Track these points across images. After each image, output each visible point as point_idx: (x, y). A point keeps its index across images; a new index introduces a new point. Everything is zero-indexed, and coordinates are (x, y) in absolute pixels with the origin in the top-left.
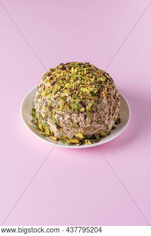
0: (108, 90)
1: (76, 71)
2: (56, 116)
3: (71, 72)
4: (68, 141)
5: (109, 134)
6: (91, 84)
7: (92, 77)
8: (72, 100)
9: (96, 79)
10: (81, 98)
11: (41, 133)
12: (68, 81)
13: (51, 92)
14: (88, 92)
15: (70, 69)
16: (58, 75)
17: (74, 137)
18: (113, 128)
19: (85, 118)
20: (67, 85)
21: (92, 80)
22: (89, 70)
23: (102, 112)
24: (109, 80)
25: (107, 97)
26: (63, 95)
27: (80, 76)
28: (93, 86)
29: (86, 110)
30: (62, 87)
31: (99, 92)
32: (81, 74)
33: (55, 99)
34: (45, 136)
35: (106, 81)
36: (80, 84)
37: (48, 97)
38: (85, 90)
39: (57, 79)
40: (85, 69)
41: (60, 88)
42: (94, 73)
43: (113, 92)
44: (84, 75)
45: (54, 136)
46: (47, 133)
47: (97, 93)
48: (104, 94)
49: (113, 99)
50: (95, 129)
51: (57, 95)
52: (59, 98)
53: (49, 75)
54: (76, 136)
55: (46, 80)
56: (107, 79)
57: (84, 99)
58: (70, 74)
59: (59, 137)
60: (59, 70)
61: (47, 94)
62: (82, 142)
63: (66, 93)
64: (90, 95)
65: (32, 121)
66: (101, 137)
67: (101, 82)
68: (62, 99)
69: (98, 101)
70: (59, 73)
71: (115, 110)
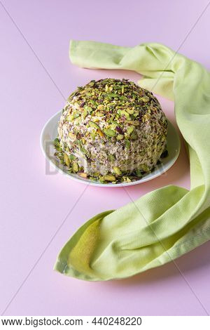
0: (152, 113)
1: (111, 89)
2: (86, 147)
3: (104, 91)
4: (102, 179)
5: (153, 170)
6: (131, 106)
7: (132, 97)
8: (107, 125)
9: (136, 99)
10: (118, 122)
11: (67, 168)
12: (101, 102)
13: (80, 115)
14: (127, 115)
15: (104, 87)
16: (89, 95)
17: (109, 172)
18: (159, 163)
19: (123, 148)
20: (100, 107)
21: (132, 100)
22: (127, 88)
23: (144, 140)
24: (153, 101)
25: (151, 122)
26: (95, 119)
27: (116, 95)
28: (133, 108)
29: (124, 138)
30: (94, 109)
31: (141, 115)
32: (117, 93)
33: (85, 124)
34: (72, 172)
35: (150, 102)
36: (116, 105)
37: (76, 122)
38: (122, 112)
39: (87, 99)
40: (123, 87)
41: (91, 110)
42: (134, 92)
43: (158, 116)
44: (121, 95)
45: (83, 172)
46: (75, 168)
47: (138, 116)
48: (146, 117)
49: (159, 124)
50: (135, 163)
51: (87, 119)
52: (90, 123)
53: (77, 94)
54: (112, 171)
55: (73, 101)
56: (151, 99)
57: (121, 123)
58: (104, 94)
59: (90, 174)
60: (90, 89)
61: (74, 119)
62: (119, 180)
63: (99, 117)
64: (130, 119)
65: (56, 154)
66: (144, 173)
67: (143, 103)
68: (93, 124)
69: (139, 126)
70: (90, 92)
71: (161, 139)
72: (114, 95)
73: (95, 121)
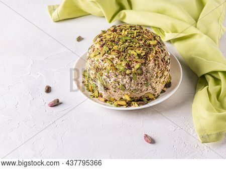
0: (156, 53)
1: (126, 33)
2: (103, 78)
3: (121, 35)
4: (116, 103)
5: (157, 97)
6: (139, 47)
7: (141, 40)
8: (119, 62)
9: (145, 42)
10: (128, 60)
11: (90, 93)
12: (117, 44)
13: (100, 53)
14: (135, 54)
15: (121, 31)
17: (121, 98)
18: (163, 91)
19: (131, 80)
20: (115, 47)
21: (141, 42)
22: (139, 32)
23: (148, 74)
25: (155, 60)
26: (110, 57)
27: (130, 38)
28: (141, 49)
29: (132, 72)
30: (110, 49)
31: (147, 54)
32: (131, 37)
33: (102, 61)
34: (94, 97)
36: (128, 46)
37: (96, 59)
38: (132, 52)
39: (106, 41)
40: (135, 32)
41: (108, 50)
42: (144, 36)
43: (161, 55)
44: (133, 38)
45: (102, 97)
46: (96, 94)
47: (144, 55)
48: (151, 57)
49: (161, 62)
50: (141, 92)
51: (105, 57)
52: (106, 60)
53: (100, 36)
54: (124, 98)
55: (96, 42)
56: (158, 42)
57: (130, 61)
58: (120, 36)
59: (107, 99)
60: (110, 32)
61: (95, 56)
62: (129, 104)
63: (113, 55)
64: (137, 58)
65: (83, 82)
66: (149, 100)
67: (149, 45)
68: (109, 61)
69: (145, 63)
70: (110, 35)
71: (163, 74)
72: (128, 38)
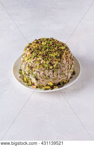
0: (66, 54)
1: (45, 43)
2: (35, 73)
3: (42, 45)
4: (44, 88)
5: (68, 82)
6: (55, 51)
7: (56, 47)
8: (44, 62)
9: (58, 48)
10: (50, 60)
11: (26, 84)
12: (41, 50)
13: (31, 58)
14: (54, 56)
15: (42, 42)
18: (71, 78)
19: (53, 72)
20: (40, 53)
21: (56, 48)
22: (53, 42)
23: (63, 68)
25: (66, 59)
26: (38, 59)
27: (48, 46)
28: (57, 52)
29: (53, 67)
30: (37, 54)
32: (48, 45)
33: (33, 62)
34: (29, 86)
36: (48, 52)
37: (29, 61)
38: (52, 55)
39: (34, 49)
40: (51, 42)
41: (36, 55)
42: (57, 44)
43: (69, 55)
44: (50, 46)
45: (34, 85)
46: (30, 83)
47: (59, 56)
48: (64, 56)
49: (70, 60)
50: (59, 79)
51: (35, 59)
52: (36, 61)
53: (28, 47)
54: (48, 84)
55: (27, 50)
56: (66, 47)
57: (51, 60)
59: (38, 86)
60: (35, 44)
61: (28, 59)
62: (52, 88)
63: (40, 58)
64: (55, 58)
65: (20, 77)
66: (64, 83)
67: (61, 50)
68: (38, 62)
69: (60, 61)
70: (35, 46)
71: (71, 67)
72: (47, 46)
73: (38, 60)
